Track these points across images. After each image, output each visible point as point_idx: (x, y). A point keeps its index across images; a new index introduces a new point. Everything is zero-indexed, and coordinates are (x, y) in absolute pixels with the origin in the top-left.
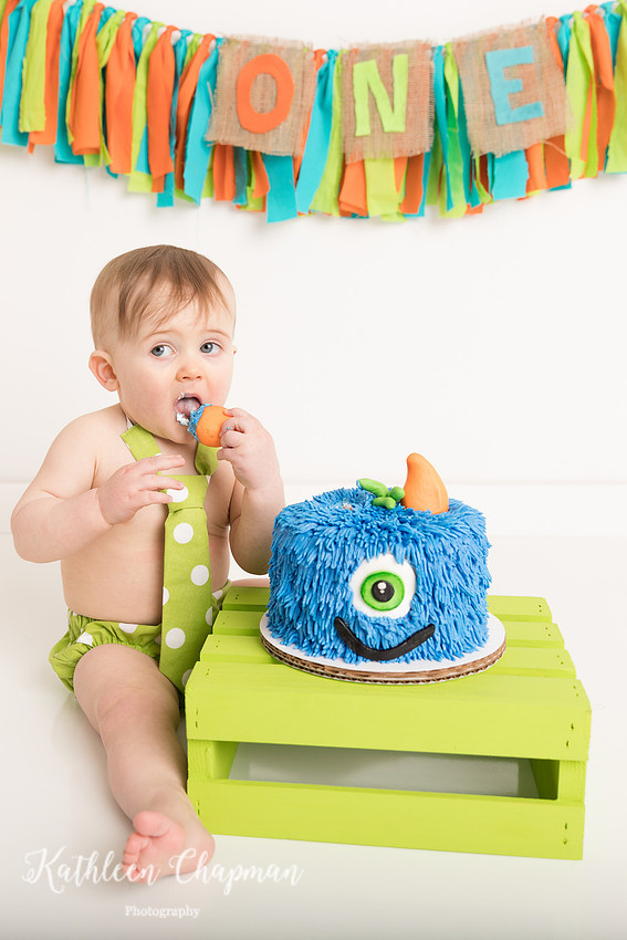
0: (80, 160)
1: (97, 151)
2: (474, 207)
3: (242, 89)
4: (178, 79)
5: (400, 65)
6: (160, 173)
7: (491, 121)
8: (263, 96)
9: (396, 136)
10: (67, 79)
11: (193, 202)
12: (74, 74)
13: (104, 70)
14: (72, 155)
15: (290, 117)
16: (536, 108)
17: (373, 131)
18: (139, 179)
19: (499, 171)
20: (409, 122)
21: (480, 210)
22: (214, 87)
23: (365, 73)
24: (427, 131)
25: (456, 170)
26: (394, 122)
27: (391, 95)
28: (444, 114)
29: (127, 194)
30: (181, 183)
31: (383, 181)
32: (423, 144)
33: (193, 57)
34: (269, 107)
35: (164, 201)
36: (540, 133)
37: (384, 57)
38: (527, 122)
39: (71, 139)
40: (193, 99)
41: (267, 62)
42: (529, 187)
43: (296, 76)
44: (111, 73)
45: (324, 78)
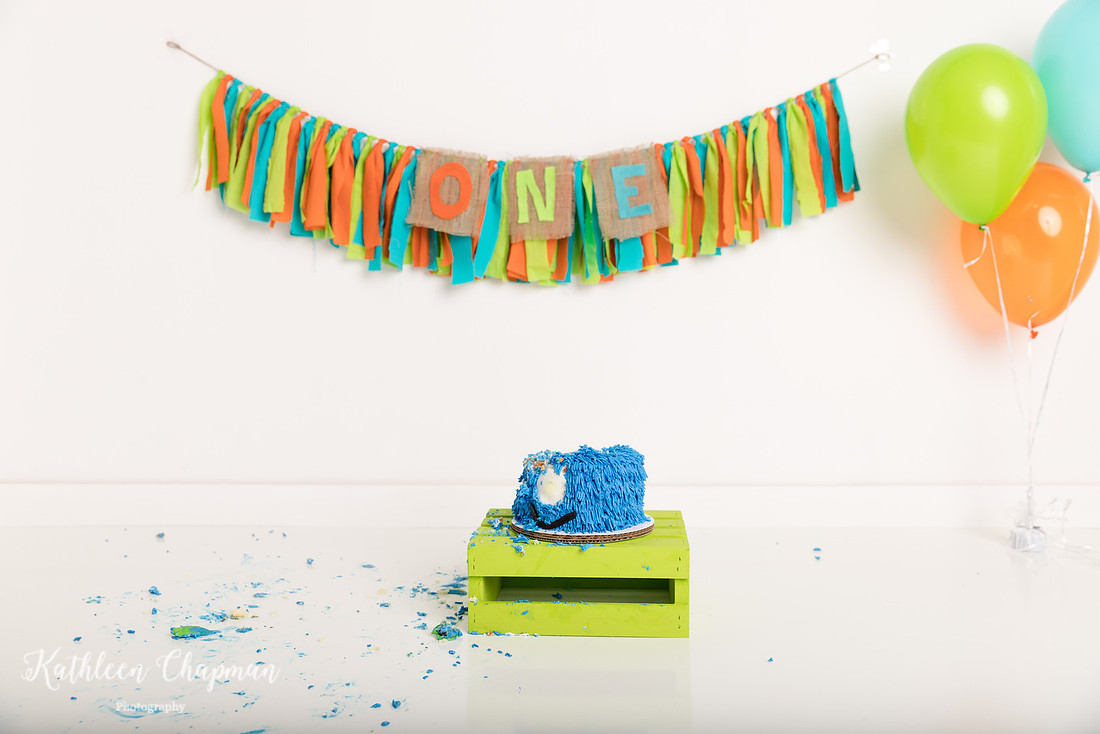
0: (310, 234)
1: (323, 228)
2: (606, 278)
3: (434, 188)
4: (386, 177)
5: (550, 173)
6: (370, 244)
7: (615, 216)
8: (449, 193)
9: (547, 224)
10: (301, 175)
11: (398, 267)
12: (307, 172)
13: (331, 169)
14: (303, 230)
15: (469, 208)
16: (647, 207)
17: (531, 220)
18: (355, 249)
19: (622, 251)
20: (557, 214)
21: (611, 278)
22: (413, 185)
23: (525, 179)
24: (570, 221)
25: (591, 250)
26: (546, 214)
27: (544, 194)
28: (582, 211)
29: (346, 260)
30: (387, 254)
31: (539, 257)
32: (568, 230)
33: (398, 162)
34: (454, 200)
35: (374, 267)
36: (652, 226)
37: (538, 167)
38: (641, 217)
39: (303, 219)
40: (397, 193)
41: (453, 168)
42: (645, 262)
43: (474, 179)
44: (338, 173)
45: (495, 180)
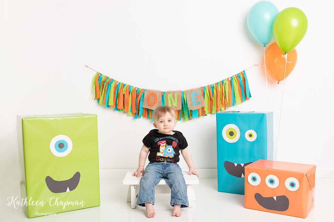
0: (119, 110)
1: (122, 109)
2: (190, 119)
3: (148, 99)
4: (137, 97)
5: (176, 95)
6: (134, 112)
7: (191, 105)
8: (152, 100)
9: (176, 107)
10: (117, 97)
11: (140, 117)
12: (118, 96)
13: (124, 95)
14: (117, 109)
15: (157, 103)
16: (199, 102)
18: (130, 113)
19: (194, 113)
20: (177, 104)
22: (143, 98)
23: (170, 96)
24: (181, 106)
25: (186, 113)
26: (175, 104)
27: (174, 100)
28: (184, 104)
29: (128, 116)
30: (138, 115)
32: (180, 108)
33: (140, 93)
34: (153, 102)
35: (135, 118)
36: (200, 107)
37: (173, 93)
38: (198, 105)
39: (118, 107)
40: (140, 100)
41: (153, 94)
42: (199, 115)
43: (158, 96)
44: (125, 95)
45: (163, 96)
